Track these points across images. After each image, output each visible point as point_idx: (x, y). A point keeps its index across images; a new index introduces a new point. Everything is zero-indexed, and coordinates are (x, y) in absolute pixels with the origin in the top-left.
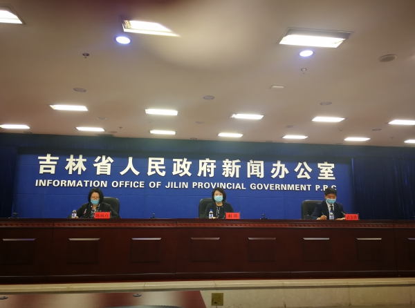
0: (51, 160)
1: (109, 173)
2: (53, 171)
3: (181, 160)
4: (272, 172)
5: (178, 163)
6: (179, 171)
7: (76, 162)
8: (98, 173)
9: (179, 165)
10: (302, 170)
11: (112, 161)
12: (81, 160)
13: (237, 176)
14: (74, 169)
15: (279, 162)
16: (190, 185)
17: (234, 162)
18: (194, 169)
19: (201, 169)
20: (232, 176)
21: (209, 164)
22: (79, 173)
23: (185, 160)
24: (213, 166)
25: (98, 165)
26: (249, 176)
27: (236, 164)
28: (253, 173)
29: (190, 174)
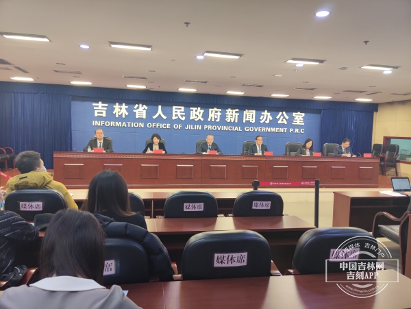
0: (102, 107)
1: (144, 117)
2: (104, 115)
3: (196, 109)
5: (194, 111)
6: (195, 117)
7: (121, 109)
8: (137, 117)
9: (195, 112)
10: (282, 117)
11: (146, 108)
12: (124, 106)
13: (236, 121)
14: (120, 114)
15: (266, 111)
16: (203, 127)
17: (234, 111)
18: (205, 115)
19: (210, 115)
20: (232, 121)
21: (216, 112)
22: (124, 116)
23: (199, 108)
24: (219, 114)
25: (136, 111)
26: (244, 121)
27: (236, 112)
28: (247, 119)
29: (202, 119)
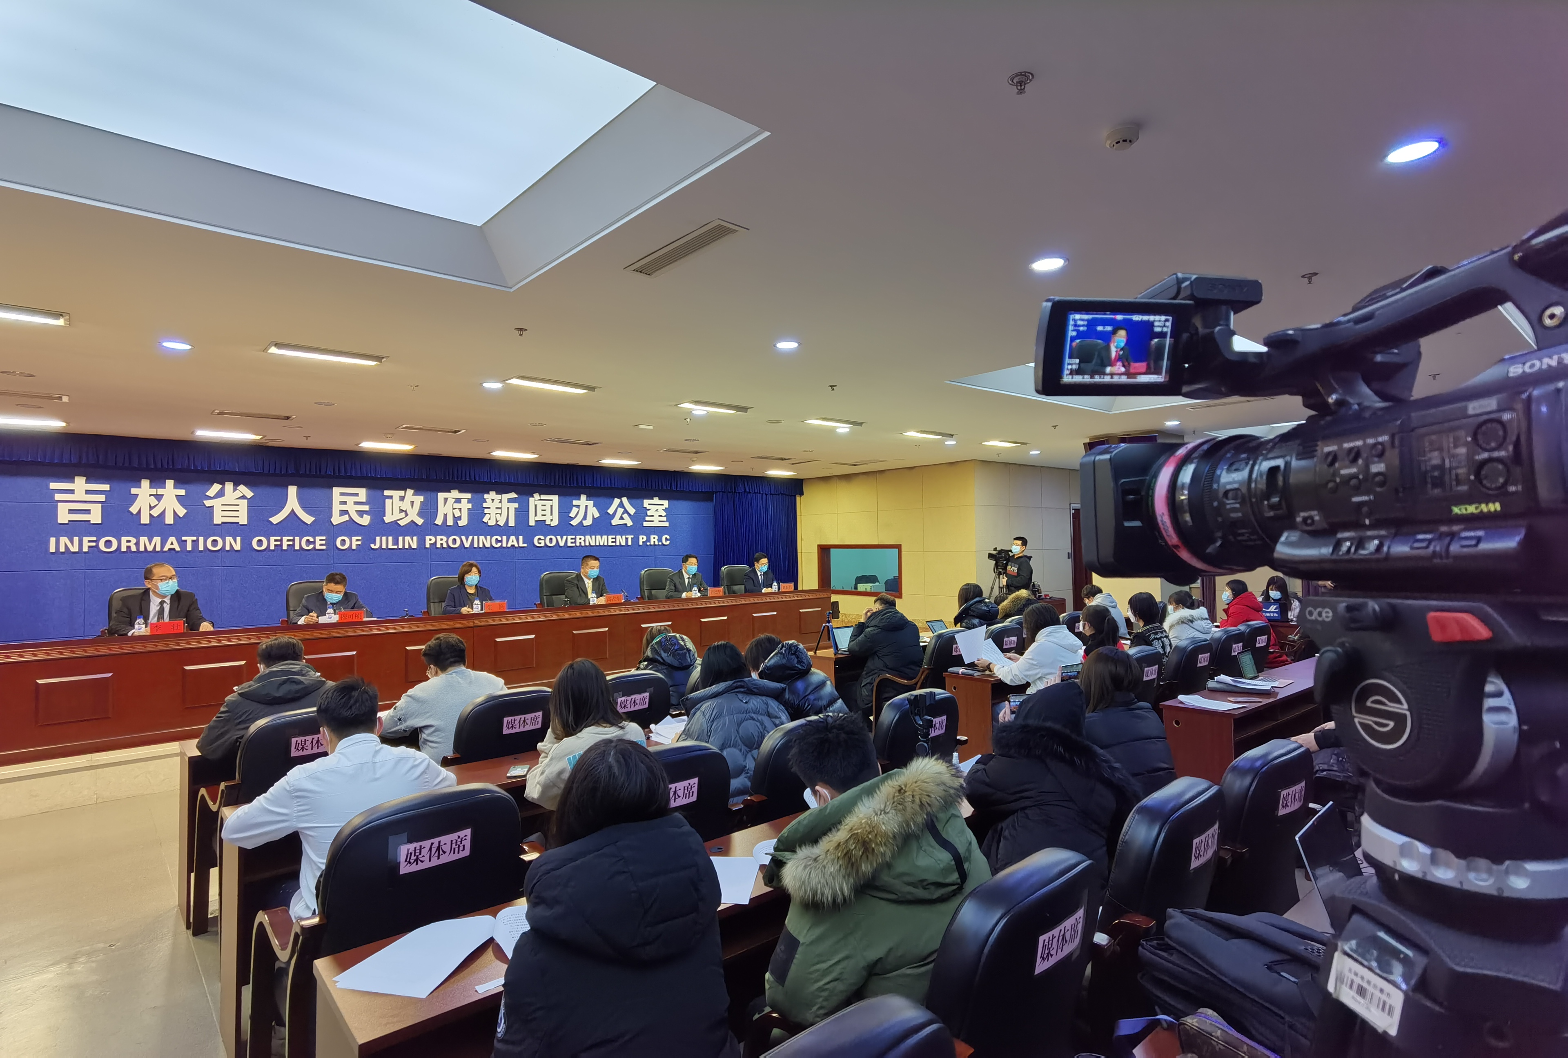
0: (88, 492)
1: (243, 520)
2: (96, 517)
3: (402, 493)
4: (572, 515)
5: (396, 498)
6: (397, 516)
7: (159, 497)
8: (218, 519)
9: (397, 502)
11: (249, 494)
12: (170, 490)
13: (512, 523)
14: (156, 513)
16: (422, 542)
17: (506, 496)
18: (428, 510)
19: (442, 510)
20: (501, 523)
21: (458, 501)
22: (169, 520)
23: (410, 492)
24: (466, 506)
25: (217, 504)
26: (532, 523)
27: (510, 501)
28: (539, 518)
